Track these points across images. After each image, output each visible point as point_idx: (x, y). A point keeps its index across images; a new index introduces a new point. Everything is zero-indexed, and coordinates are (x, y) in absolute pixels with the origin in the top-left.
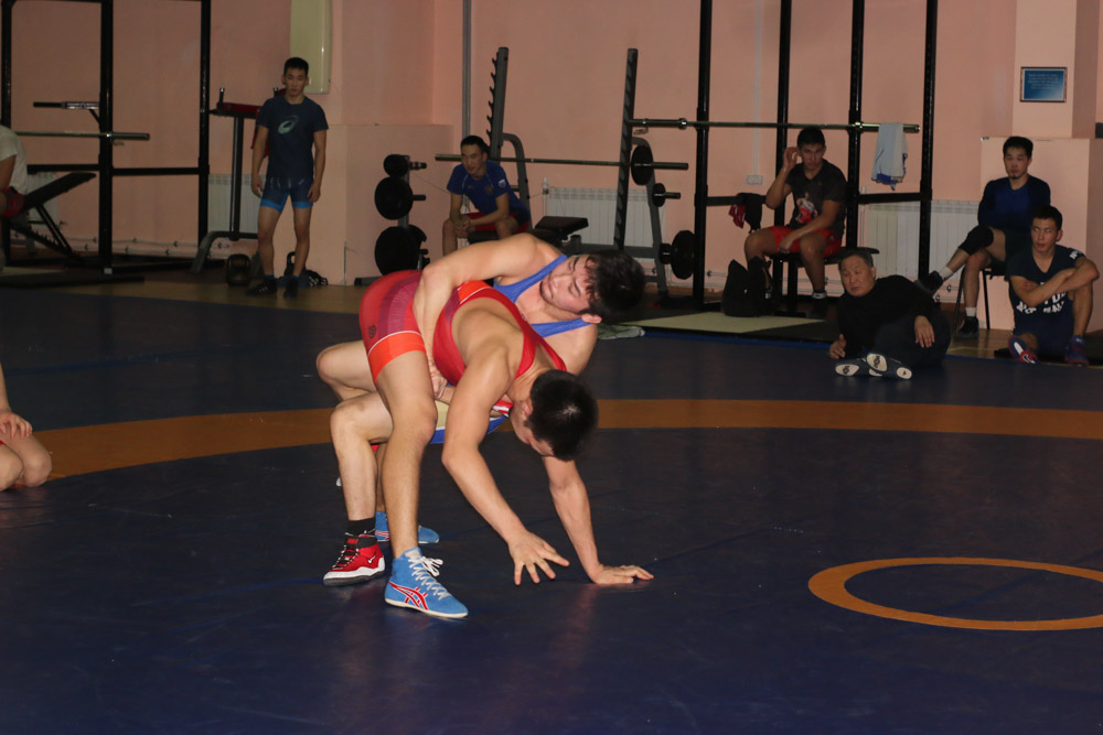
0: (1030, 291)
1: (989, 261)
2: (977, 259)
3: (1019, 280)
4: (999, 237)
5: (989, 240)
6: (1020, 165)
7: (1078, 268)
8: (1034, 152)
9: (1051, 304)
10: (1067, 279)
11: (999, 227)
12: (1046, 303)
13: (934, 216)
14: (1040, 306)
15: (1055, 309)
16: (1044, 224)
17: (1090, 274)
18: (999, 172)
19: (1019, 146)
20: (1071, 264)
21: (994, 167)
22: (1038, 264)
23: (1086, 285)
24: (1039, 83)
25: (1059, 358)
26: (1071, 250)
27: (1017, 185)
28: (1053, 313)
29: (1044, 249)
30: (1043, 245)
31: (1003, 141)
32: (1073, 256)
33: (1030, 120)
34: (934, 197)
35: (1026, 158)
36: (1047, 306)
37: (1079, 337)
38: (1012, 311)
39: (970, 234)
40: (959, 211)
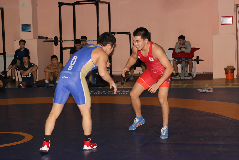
0: (24, 73)
1: (17, 67)
2: (14, 66)
3: (21, 70)
4: (18, 61)
5: (16, 62)
6: (23, 46)
7: (34, 67)
8: (26, 43)
9: (29, 75)
10: (31, 70)
11: (18, 59)
12: (28, 75)
13: (7, 58)
14: (27, 76)
15: (30, 76)
16: (26, 58)
17: (36, 68)
18: (19, 47)
19: (23, 42)
20: (32, 66)
21: (17, 46)
22: (25, 67)
23: (35, 71)
24: (25, 28)
25: (31, 86)
26: (32, 63)
27: (22, 50)
28: (29, 77)
29: (26, 64)
30: (25, 63)
31: (19, 41)
32: (33, 64)
33: (24, 36)
34: (6, 54)
35: (24, 44)
36: (28, 76)
37: (35, 82)
38: (21, 77)
39: (12, 61)
40: (10, 56)
